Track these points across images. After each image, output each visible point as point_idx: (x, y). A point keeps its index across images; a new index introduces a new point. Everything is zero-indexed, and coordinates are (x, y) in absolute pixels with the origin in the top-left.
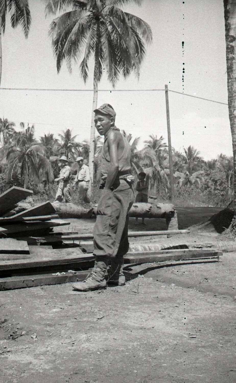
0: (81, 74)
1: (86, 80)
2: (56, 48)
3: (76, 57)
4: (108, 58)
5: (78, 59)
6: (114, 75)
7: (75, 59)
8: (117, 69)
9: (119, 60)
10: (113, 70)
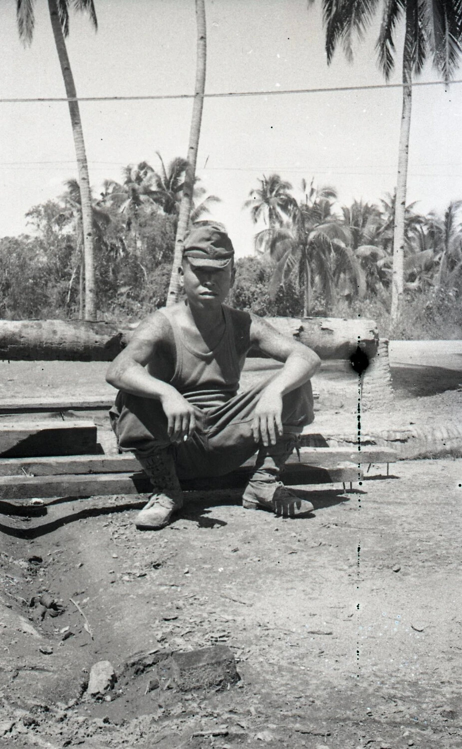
0: (379, 62)
1: (391, 73)
2: (327, 10)
3: (361, 26)
4: (432, 18)
5: (364, 27)
6: (450, 58)
7: (359, 29)
8: (456, 43)
9: (459, 24)
10: (447, 46)
